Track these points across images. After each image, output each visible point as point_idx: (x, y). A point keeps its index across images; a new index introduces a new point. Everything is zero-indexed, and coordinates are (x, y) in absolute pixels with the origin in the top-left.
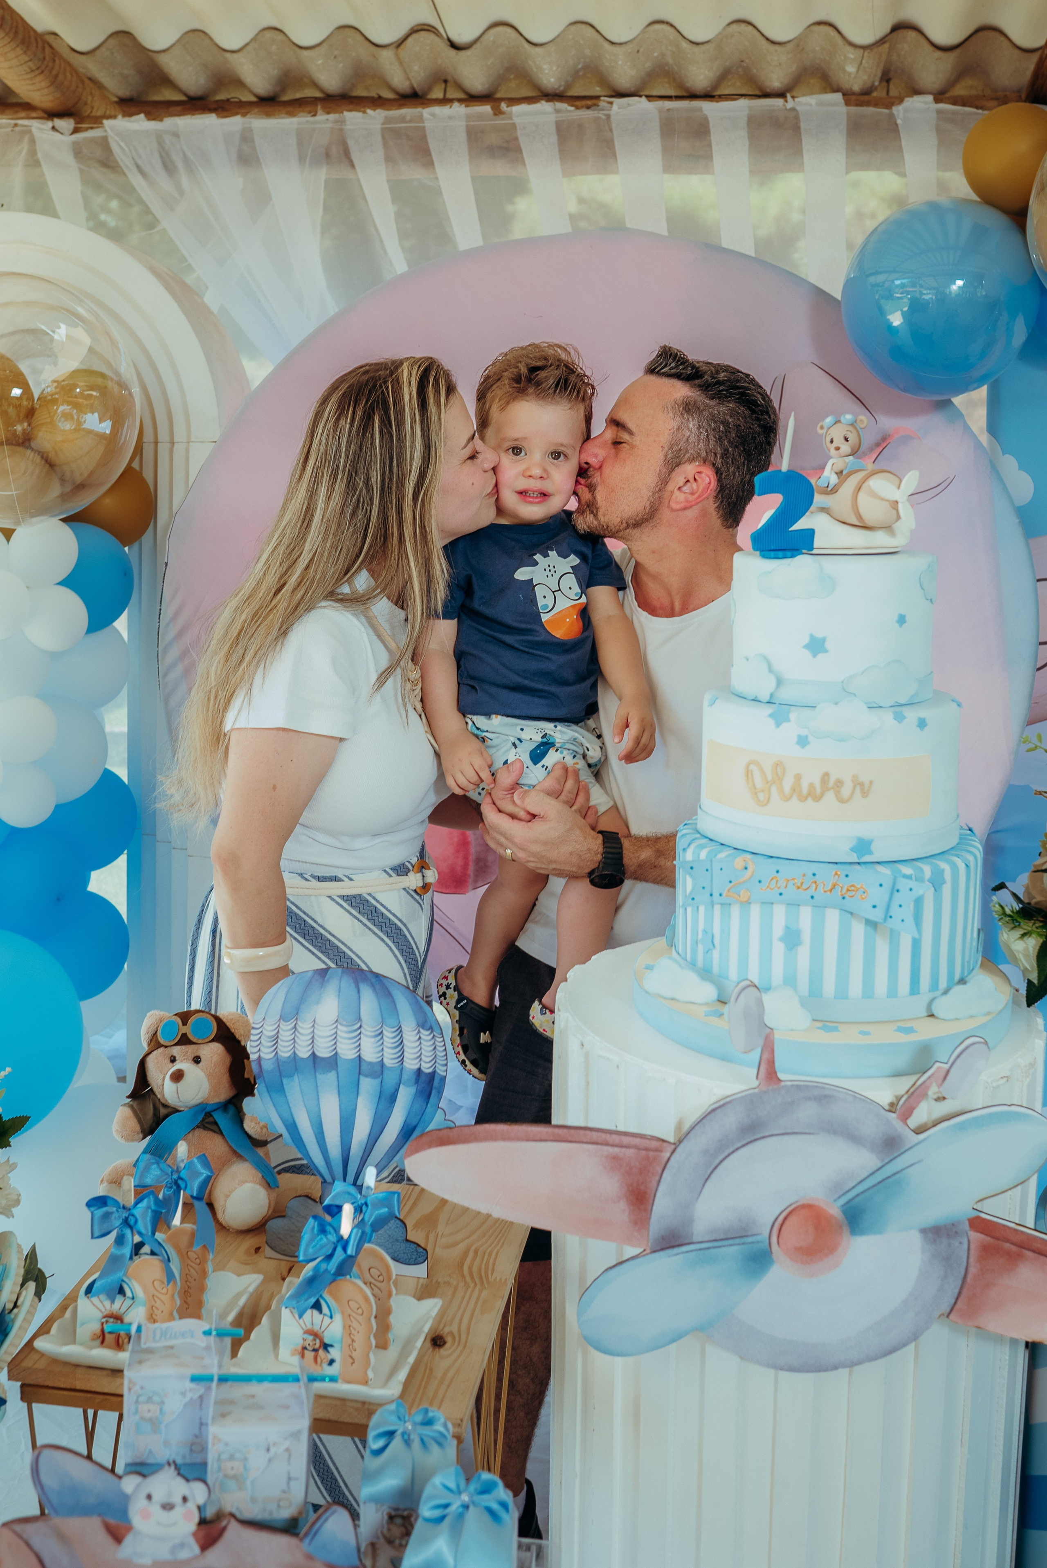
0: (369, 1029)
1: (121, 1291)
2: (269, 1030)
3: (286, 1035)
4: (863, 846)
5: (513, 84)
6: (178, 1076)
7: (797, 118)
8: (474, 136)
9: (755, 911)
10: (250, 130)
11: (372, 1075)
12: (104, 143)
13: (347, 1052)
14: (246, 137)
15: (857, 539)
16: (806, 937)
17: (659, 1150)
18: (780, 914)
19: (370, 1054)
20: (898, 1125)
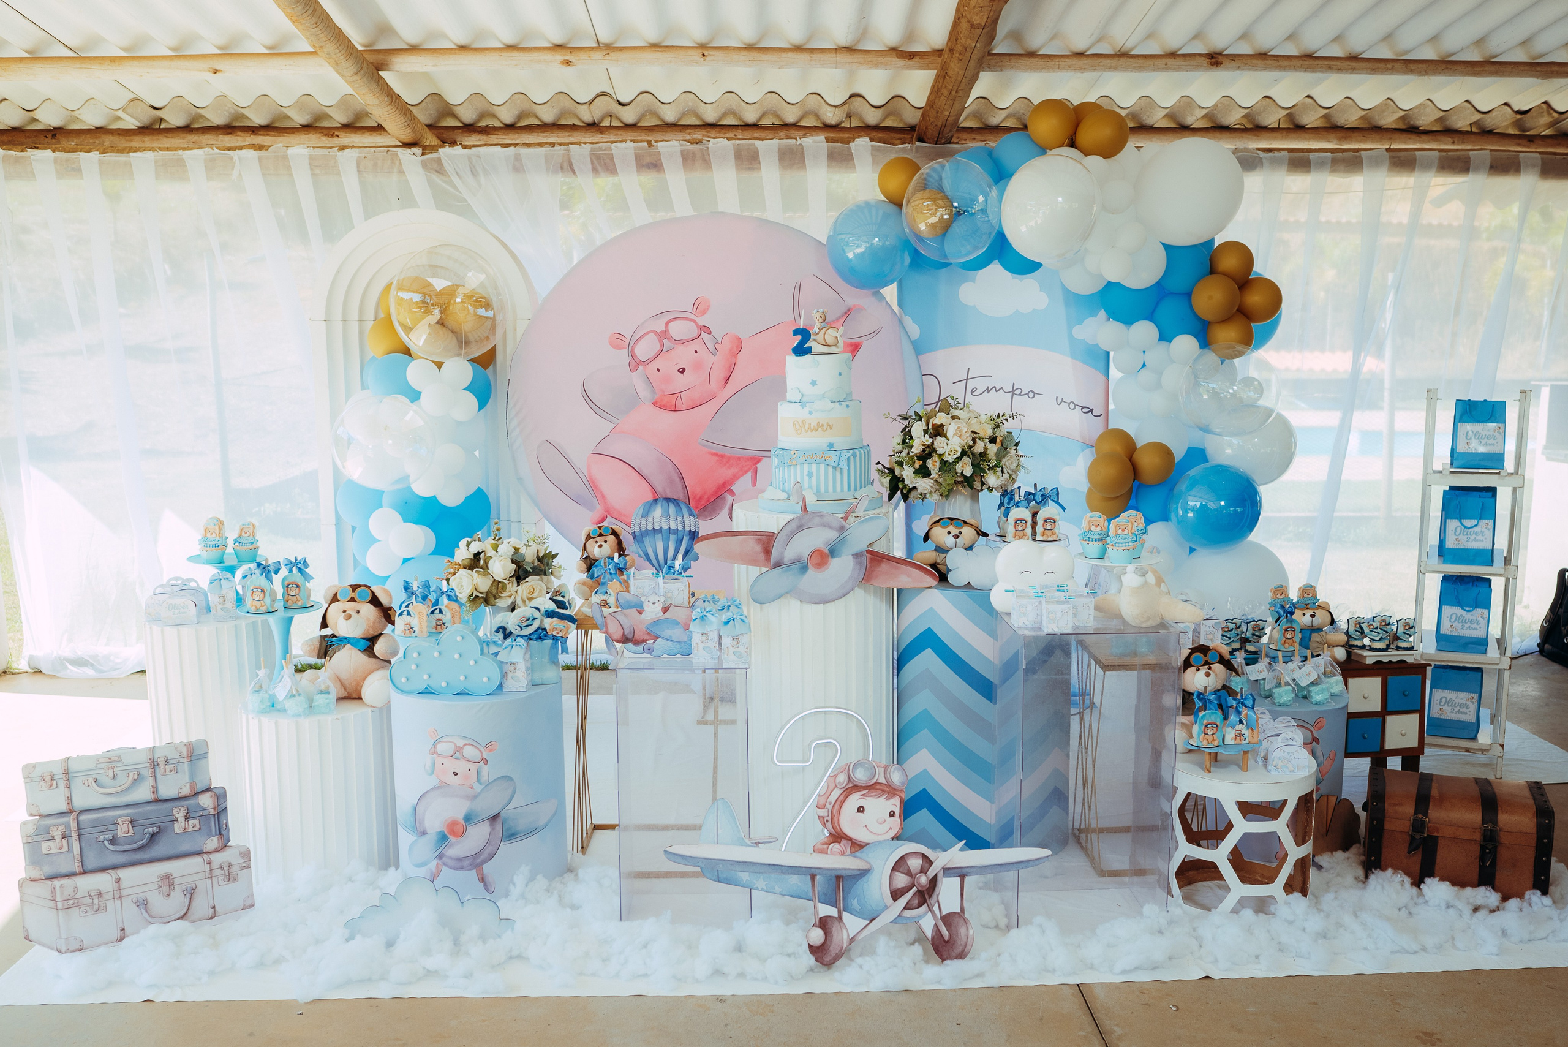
0: (672, 518)
1: (606, 592)
2: (638, 521)
3: (644, 523)
4: (831, 445)
5: (648, 117)
6: (600, 546)
7: (803, 149)
8: (638, 158)
9: (798, 467)
10: (519, 154)
11: (674, 534)
12: (439, 161)
13: (665, 526)
14: (517, 158)
15: (826, 349)
16: (815, 474)
17: (773, 536)
18: (806, 466)
19: (673, 527)
20: (844, 522)
